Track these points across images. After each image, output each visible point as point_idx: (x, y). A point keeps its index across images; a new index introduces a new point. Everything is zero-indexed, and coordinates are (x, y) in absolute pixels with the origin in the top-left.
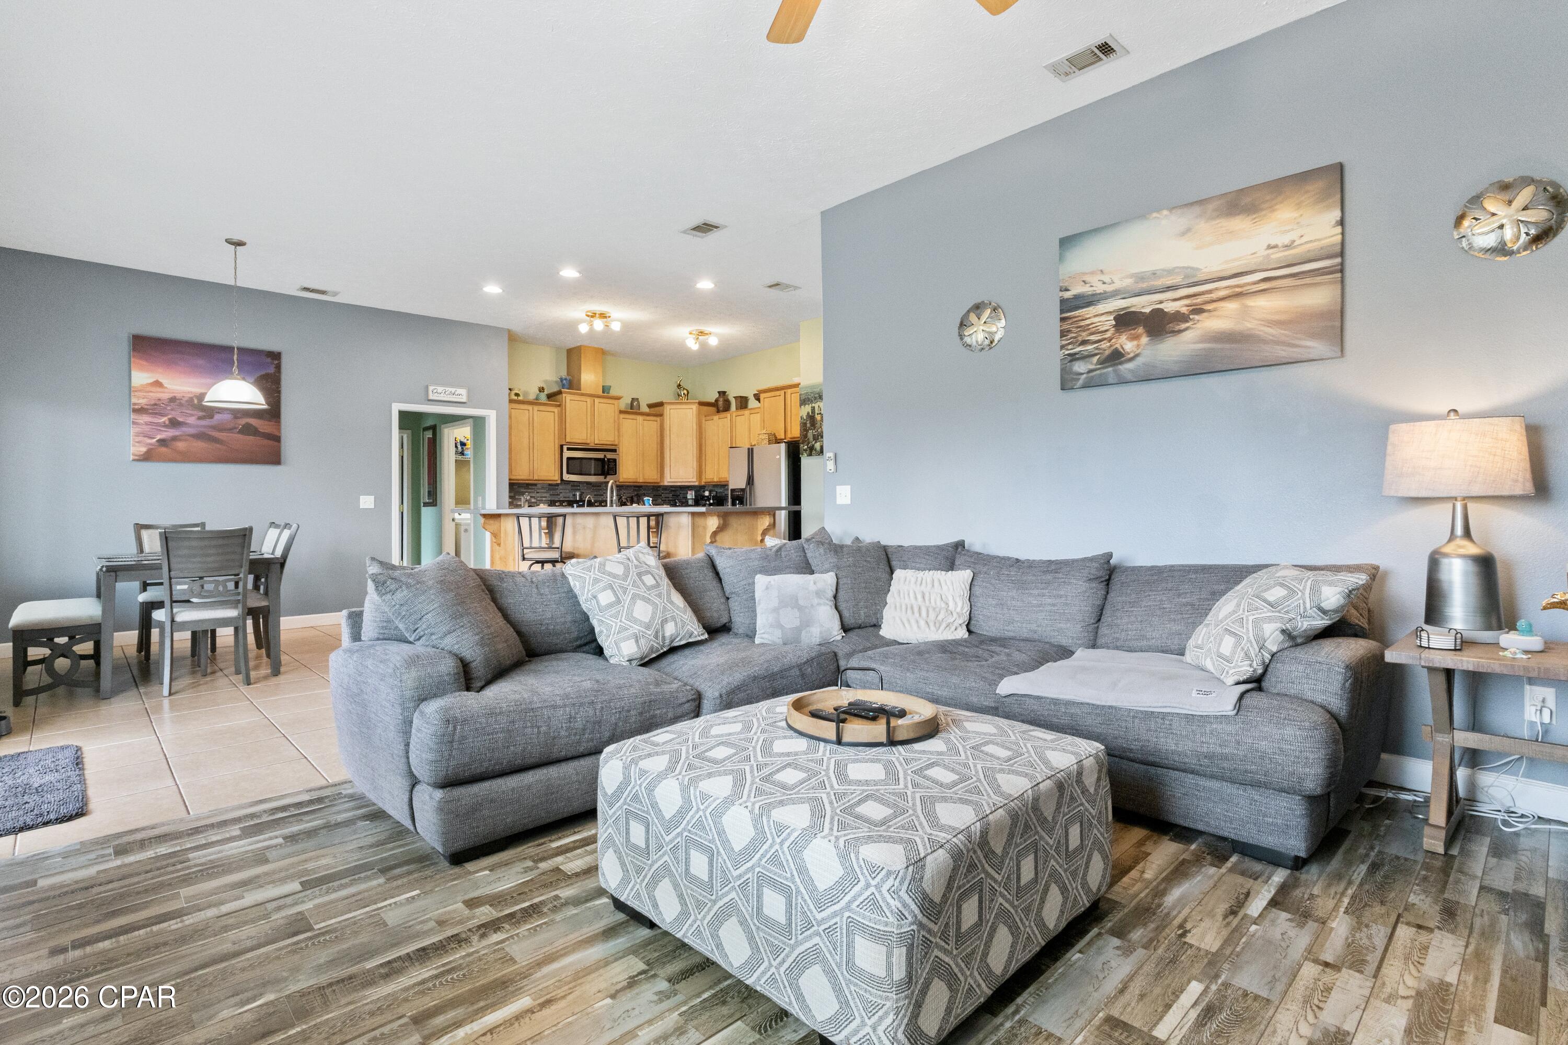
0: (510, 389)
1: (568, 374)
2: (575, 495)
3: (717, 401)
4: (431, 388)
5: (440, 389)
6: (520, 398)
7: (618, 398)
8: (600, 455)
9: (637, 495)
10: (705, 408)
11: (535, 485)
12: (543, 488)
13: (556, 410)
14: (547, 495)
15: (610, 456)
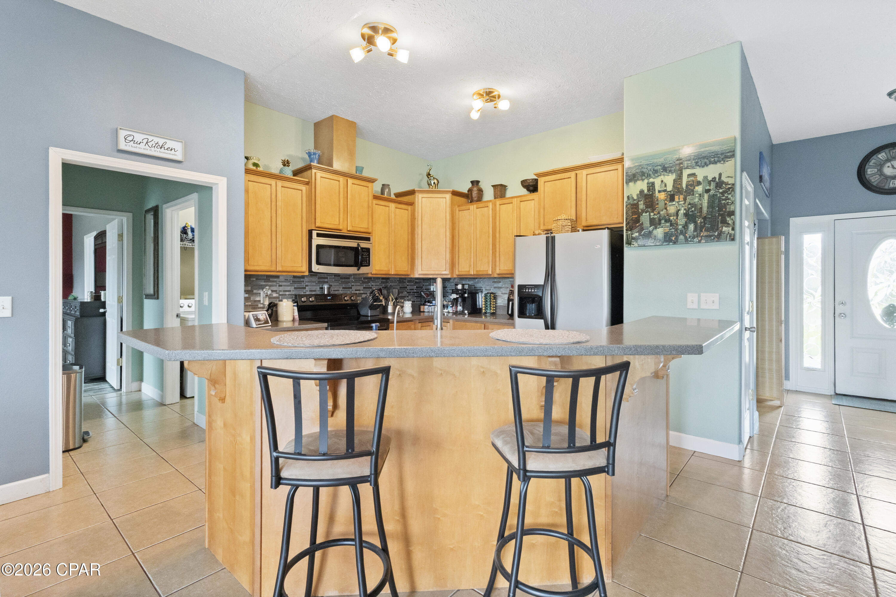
0: (247, 158)
1: (316, 148)
2: (322, 288)
3: (470, 190)
4: (122, 134)
5: (139, 137)
6: (260, 169)
7: (372, 181)
8: (353, 244)
9: (385, 288)
10: (457, 198)
11: (278, 277)
12: (286, 280)
13: (304, 188)
14: (292, 288)
15: (364, 244)
